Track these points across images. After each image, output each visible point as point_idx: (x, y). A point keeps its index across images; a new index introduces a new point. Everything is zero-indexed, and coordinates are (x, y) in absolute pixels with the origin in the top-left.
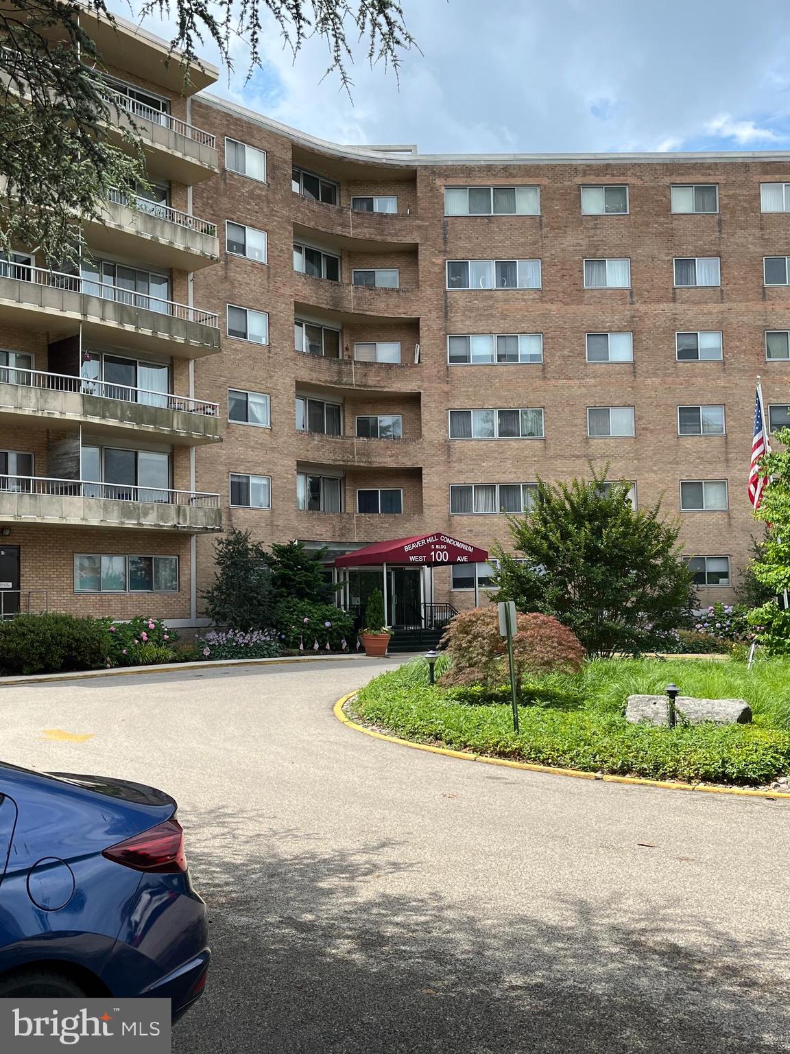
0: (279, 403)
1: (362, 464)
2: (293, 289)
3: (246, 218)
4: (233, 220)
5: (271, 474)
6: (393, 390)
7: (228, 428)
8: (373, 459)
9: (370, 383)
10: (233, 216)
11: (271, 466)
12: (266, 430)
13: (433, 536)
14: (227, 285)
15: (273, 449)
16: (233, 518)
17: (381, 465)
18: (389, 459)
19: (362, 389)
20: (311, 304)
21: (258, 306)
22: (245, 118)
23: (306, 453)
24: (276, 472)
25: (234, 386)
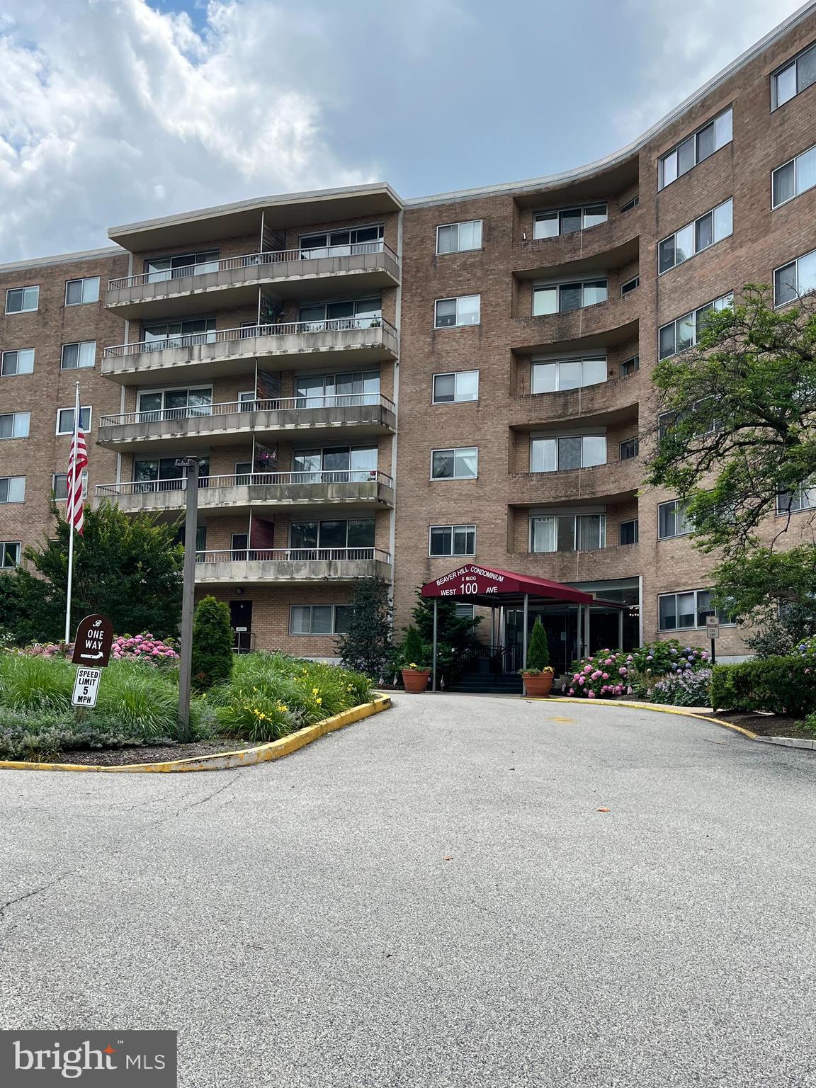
0: (489, 452)
1: (586, 497)
2: (509, 338)
3: (457, 290)
4: (442, 297)
5: (476, 522)
6: (617, 408)
7: (430, 486)
8: (598, 489)
9: (596, 406)
10: (442, 294)
11: (476, 515)
12: (471, 481)
13: (464, 567)
14: (433, 359)
15: (479, 498)
16: (432, 567)
17: (605, 494)
19: (588, 415)
20: (532, 344)
21: (468, 367)
22: (458, 200)
23: (520, 495)
24: (482, 520)
25: (440, 447)
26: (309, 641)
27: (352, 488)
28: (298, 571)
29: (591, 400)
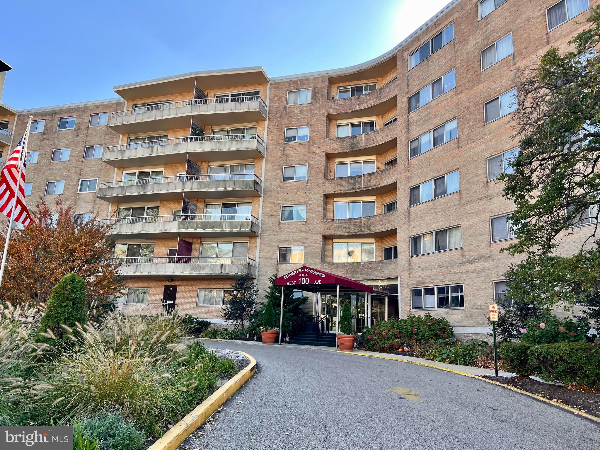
0: (312, 208)
1: (366, 233)
2: (324, 148)
3: (297, 123)
4: (289, 127)
5: (304, 245)
6: (384, 185)
7: (280, 225)
8: (373, 228)
9: (372, 184)
10: (289, 125)
11: (305, 241)
12: (302, 223)
13: (301, 268)
14: (284, 158)
15: (306, 232)
16: (279, 269)
17: (377, 231)
18: (381, 227)
19: (367, 189)
20: (337, 152)
21: (302, 163)
22: (299, 79)
23: (329, 231)
24: (308, 244)
25: (286, 204)
26: (208, 310)
27: (237, 224)
28: (204, 269)
29: (369, 181)
